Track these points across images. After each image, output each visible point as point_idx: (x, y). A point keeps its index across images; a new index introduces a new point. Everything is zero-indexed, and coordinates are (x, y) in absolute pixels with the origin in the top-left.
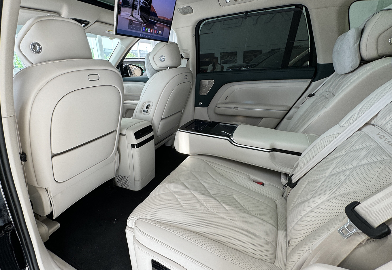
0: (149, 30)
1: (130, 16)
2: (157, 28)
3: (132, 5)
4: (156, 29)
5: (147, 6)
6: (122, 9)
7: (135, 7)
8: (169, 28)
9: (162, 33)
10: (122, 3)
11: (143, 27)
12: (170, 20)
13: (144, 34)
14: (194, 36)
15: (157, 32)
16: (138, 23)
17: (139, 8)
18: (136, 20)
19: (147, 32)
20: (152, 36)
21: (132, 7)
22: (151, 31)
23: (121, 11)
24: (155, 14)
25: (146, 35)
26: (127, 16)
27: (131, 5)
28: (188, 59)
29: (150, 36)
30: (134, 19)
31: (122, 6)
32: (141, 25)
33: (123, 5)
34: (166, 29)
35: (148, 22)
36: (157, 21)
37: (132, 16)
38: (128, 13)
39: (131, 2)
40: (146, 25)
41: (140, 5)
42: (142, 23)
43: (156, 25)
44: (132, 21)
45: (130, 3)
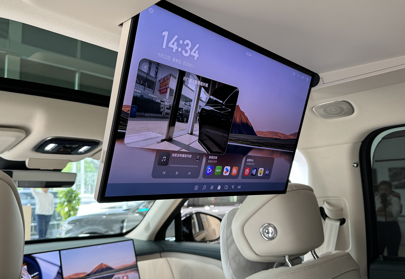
0: (225, 171)
1: (162, 141)
2: (252, 160)
3: (169, 111)
4: (250, 164)
5: (221, 109)
6: (132, 124)
7: (182, 115)
8: (288, 157)
9: (267, 172)
10: (132, 107)
11: (207, 164)
12: (292, 138)
13: (209, 185)
14: (357, 166)
15: (250, 171)
16: (190, 156)
17: (195, 118)
18: (183, 150)
19: (221, 176)
20: (237, 184)
21: (169, 116)
22: (235, 171)
23: (127, 132)
24: (247, 128)
25: (216, 185)
26: (149, 142)
27: (166, 111)
28: (343, 221)
29: (230, 184)
30: (176, 148)
31: (133, 116)
32: (201, 160)
33: (138, 114)
34: (279, 161)
35: (223, 149)
36: (253, 143)
37: (169, 139)
38: (153, 135)
39: (166, 103)
40: (216, 158)
41: (199, 110)
42: (202, 155)
43: (250, 154)
44: (168, 153)
45: (162, 106)
